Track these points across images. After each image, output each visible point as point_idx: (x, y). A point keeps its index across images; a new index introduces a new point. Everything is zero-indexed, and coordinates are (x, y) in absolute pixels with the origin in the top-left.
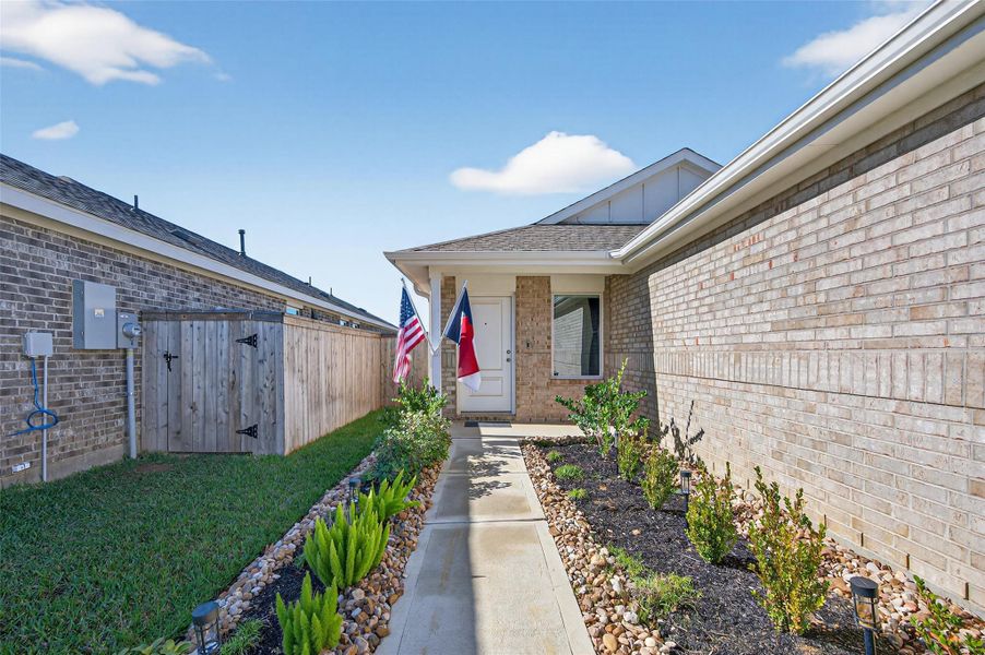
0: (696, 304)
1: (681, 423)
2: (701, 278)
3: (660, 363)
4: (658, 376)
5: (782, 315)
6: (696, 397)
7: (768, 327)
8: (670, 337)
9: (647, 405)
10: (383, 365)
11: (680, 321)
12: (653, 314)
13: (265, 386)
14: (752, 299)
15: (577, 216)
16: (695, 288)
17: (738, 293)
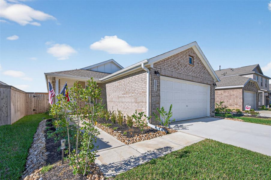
0: (113, 90)
1: (111, 110)
2: (114, 86)
3: (108, 100)
4: (107, 102)
5: (123, 93)
6: (113, 105)
7: (122, 94)
8: (109, 95)
9: (106, 107)
10: (27, 102)
11: (111, 93)
12: (107, 91)
13: (4, 106)
14: (120, 90)
15: (90, 69)
16: (113, 88)
17: (118, 89)
